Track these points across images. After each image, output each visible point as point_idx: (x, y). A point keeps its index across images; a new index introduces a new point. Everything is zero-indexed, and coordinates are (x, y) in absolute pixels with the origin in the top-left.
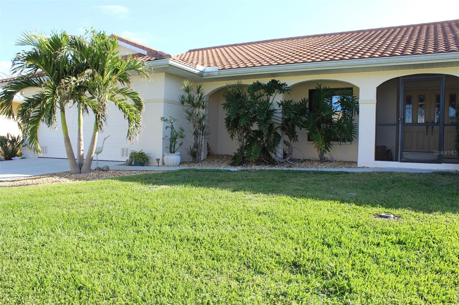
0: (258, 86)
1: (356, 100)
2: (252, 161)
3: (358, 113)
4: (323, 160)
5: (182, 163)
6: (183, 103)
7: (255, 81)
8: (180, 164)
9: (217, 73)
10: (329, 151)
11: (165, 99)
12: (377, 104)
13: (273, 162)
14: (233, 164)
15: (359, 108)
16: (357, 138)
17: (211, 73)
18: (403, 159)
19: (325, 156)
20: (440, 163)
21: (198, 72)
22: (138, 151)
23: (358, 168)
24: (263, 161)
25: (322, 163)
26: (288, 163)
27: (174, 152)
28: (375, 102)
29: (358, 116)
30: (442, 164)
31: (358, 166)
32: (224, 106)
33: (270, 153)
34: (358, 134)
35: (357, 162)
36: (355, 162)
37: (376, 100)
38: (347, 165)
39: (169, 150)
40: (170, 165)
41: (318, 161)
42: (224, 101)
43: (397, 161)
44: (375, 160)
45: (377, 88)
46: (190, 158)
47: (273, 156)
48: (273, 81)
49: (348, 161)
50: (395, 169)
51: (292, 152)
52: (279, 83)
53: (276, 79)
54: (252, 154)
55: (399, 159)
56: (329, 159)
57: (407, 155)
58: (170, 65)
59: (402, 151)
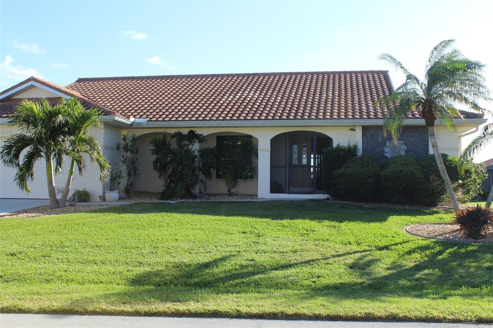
0: (179, 135)
1: (256, 148)
2: (179, 195)
3: (257, 157)
4: (230, 194)
5: (120, 198)
6: (118, 148)
7: (176, 130)
8: (119, 199)
9: (146, 124)
10: (236, 187)
11: (104, 146)
12: (271, 152)
13: (193, 196)
14: (162, 199)
15: (258, 154)
16: (257, 177)
17: (141, 124)
18: (290, 192)
19: (232, 190)
20: (314, 194)
21: (130, 123)
22: (81, 189)
23: (258, 199)
24: (186, 196)
25: (230, 196)
26: (205, 197)
27: (113, 191)
28: (270, 150)
29: (258, 159)
30: (316, 195)
31: (258, 197)
32: (152, 151)
33: (191, 189)
34: (257, 174)
35: (257, 195)
36: (255, 195)
37: (270, 149)
38: (249, 197)
39: (109, 188)
40: (111, 200)
41: (227, 195)
42: (152, 147)
43: (286, 193)
44: (270, 193)
45: (271, 140)
46: (124, 195)
47: (193, 191)
48: (191, 131)
49: (249, 194)
50: (284, 198)
51: (206, 188)
52: (196, 133)
53: (194, 130)
54: (178, 190)
55: (287, 192)
56: (236, 193)
57: (293, 189)
58: (115, 120)
59: (289, 186)
